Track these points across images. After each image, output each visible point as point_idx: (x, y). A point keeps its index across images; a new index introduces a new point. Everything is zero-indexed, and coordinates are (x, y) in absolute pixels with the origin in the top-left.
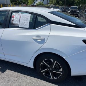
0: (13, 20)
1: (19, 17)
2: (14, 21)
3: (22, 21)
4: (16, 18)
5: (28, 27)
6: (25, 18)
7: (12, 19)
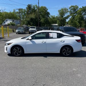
5: (57, 37)
7: (50, 35)
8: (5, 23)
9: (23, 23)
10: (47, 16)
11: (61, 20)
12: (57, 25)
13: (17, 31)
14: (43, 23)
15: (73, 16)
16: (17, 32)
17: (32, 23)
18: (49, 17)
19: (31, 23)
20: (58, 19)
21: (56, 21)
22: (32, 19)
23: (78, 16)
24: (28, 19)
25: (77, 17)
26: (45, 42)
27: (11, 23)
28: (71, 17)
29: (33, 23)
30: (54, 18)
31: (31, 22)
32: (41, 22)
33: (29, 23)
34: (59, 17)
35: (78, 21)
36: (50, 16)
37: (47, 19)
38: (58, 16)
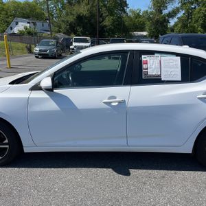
0: (147, 69)
1: (157, 61)
2: (149, 71)
3: (165, 69)
4: (152, 65)
5: (179, 78)
6: (171, 64)
7: (144, 66)
8: (11, 29)
9: (57, 29)
10: (121, 10)
11: (158, 21)
12: (145, 33)
13: (37, 49)
14: (110, 29)
15: (187, 11)
16: (38, 52)
17: (80, 30)
18: (125, 12)
19: (78, 28)
20: (149, 19)
21: (144, 24)
22: (80, 18)
23: (201, 10)
24: (71, 19)
25: (198, 13)
26: (122, 103)
27: (26, 28)
28: (184, 12)
29: (83, 28)
30: (138, 16)
31: (78, 25)
32: (105, 26)
33: (72, 29)
34: (152, 13)
35: (201, 22)
36: (128, 10)
37: (121, 18)
38: (149, 10)
